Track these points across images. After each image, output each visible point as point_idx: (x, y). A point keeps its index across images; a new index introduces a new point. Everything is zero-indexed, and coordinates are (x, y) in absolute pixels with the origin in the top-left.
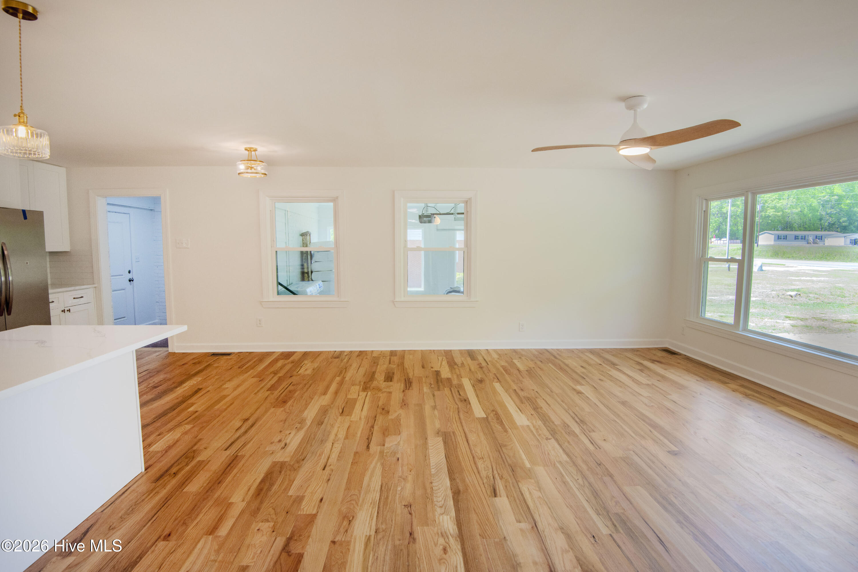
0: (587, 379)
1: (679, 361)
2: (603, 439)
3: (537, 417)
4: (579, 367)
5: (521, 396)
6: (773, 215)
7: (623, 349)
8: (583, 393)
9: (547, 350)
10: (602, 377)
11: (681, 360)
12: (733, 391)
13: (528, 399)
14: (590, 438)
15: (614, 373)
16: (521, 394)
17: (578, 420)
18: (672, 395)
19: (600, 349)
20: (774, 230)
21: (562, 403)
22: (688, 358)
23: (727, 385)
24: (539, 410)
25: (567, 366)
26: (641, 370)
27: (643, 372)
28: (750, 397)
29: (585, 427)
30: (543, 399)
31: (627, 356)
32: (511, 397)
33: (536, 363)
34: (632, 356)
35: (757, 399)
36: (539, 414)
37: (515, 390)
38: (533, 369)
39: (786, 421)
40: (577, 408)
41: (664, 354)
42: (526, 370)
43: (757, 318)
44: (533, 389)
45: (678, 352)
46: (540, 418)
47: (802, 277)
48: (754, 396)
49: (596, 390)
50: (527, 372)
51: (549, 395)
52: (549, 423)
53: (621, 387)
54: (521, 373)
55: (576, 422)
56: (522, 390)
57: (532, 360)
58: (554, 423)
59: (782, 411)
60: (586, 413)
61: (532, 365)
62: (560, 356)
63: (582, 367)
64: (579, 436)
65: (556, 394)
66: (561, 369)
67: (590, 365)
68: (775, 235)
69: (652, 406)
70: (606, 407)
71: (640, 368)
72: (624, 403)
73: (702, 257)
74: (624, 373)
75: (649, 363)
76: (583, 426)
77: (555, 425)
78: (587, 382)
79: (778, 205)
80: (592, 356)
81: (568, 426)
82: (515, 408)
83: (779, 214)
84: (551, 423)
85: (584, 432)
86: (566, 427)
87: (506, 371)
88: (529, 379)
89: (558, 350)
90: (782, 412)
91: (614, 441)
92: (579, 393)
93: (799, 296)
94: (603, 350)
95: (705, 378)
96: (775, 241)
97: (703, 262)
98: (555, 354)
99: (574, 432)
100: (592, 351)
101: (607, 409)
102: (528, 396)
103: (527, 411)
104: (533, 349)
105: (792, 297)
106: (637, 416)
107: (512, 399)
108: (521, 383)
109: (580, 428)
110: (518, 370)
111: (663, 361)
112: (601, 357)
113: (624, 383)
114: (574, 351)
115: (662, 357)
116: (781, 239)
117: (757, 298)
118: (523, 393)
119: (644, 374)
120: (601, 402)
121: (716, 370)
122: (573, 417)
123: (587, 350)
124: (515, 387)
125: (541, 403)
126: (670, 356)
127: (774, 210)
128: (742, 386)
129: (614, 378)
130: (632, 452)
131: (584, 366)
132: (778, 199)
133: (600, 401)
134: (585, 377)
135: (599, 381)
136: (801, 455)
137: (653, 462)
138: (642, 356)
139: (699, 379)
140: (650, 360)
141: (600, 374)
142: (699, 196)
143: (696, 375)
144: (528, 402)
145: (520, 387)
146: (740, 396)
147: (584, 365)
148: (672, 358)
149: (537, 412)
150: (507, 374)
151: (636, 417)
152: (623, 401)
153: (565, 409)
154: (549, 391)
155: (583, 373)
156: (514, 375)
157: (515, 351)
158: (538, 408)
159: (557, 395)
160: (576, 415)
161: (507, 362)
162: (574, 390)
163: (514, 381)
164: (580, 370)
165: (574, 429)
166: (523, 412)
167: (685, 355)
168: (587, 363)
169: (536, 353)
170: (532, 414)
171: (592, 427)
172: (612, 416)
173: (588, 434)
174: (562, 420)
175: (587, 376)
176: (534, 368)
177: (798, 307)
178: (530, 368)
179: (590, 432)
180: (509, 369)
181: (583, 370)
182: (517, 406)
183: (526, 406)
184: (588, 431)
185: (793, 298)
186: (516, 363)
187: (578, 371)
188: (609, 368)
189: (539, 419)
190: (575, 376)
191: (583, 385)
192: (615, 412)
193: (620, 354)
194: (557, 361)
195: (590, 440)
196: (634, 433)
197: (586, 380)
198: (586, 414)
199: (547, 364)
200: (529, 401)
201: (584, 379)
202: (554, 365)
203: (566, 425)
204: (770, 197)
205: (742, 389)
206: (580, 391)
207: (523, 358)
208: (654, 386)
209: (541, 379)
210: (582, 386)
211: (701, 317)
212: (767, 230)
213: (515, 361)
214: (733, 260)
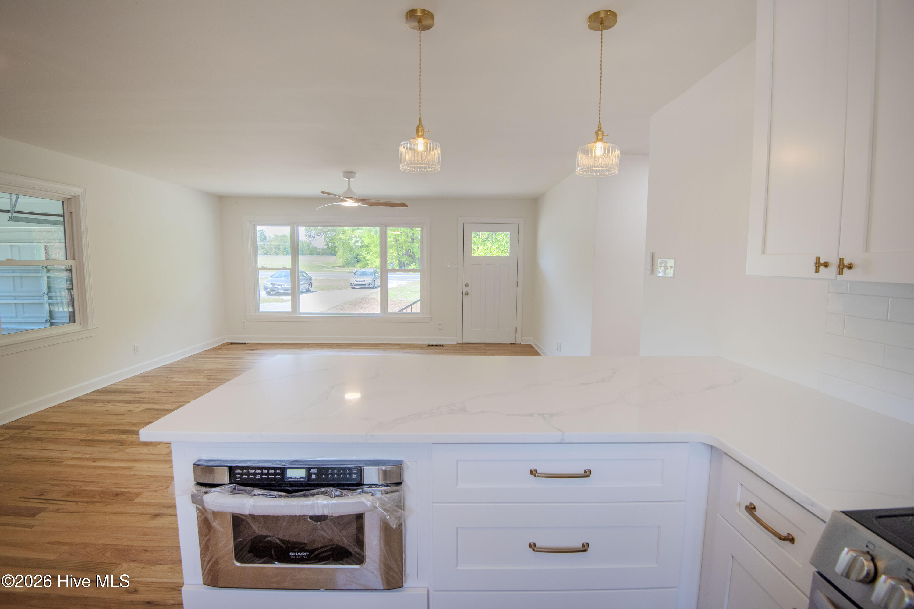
1: (259, 346)
22: (258, 343)
45: (242, 343)
62: (189, 366)
73: (255, 267)
80: (209, 359)
97: (256, 271)
126: (246, 345)
140: (245, 350)
142: (249, 222)
167: (251, 343)
199: (204, 372)
202: (209, 371)
211: (260, 311)
214: (284, 269)
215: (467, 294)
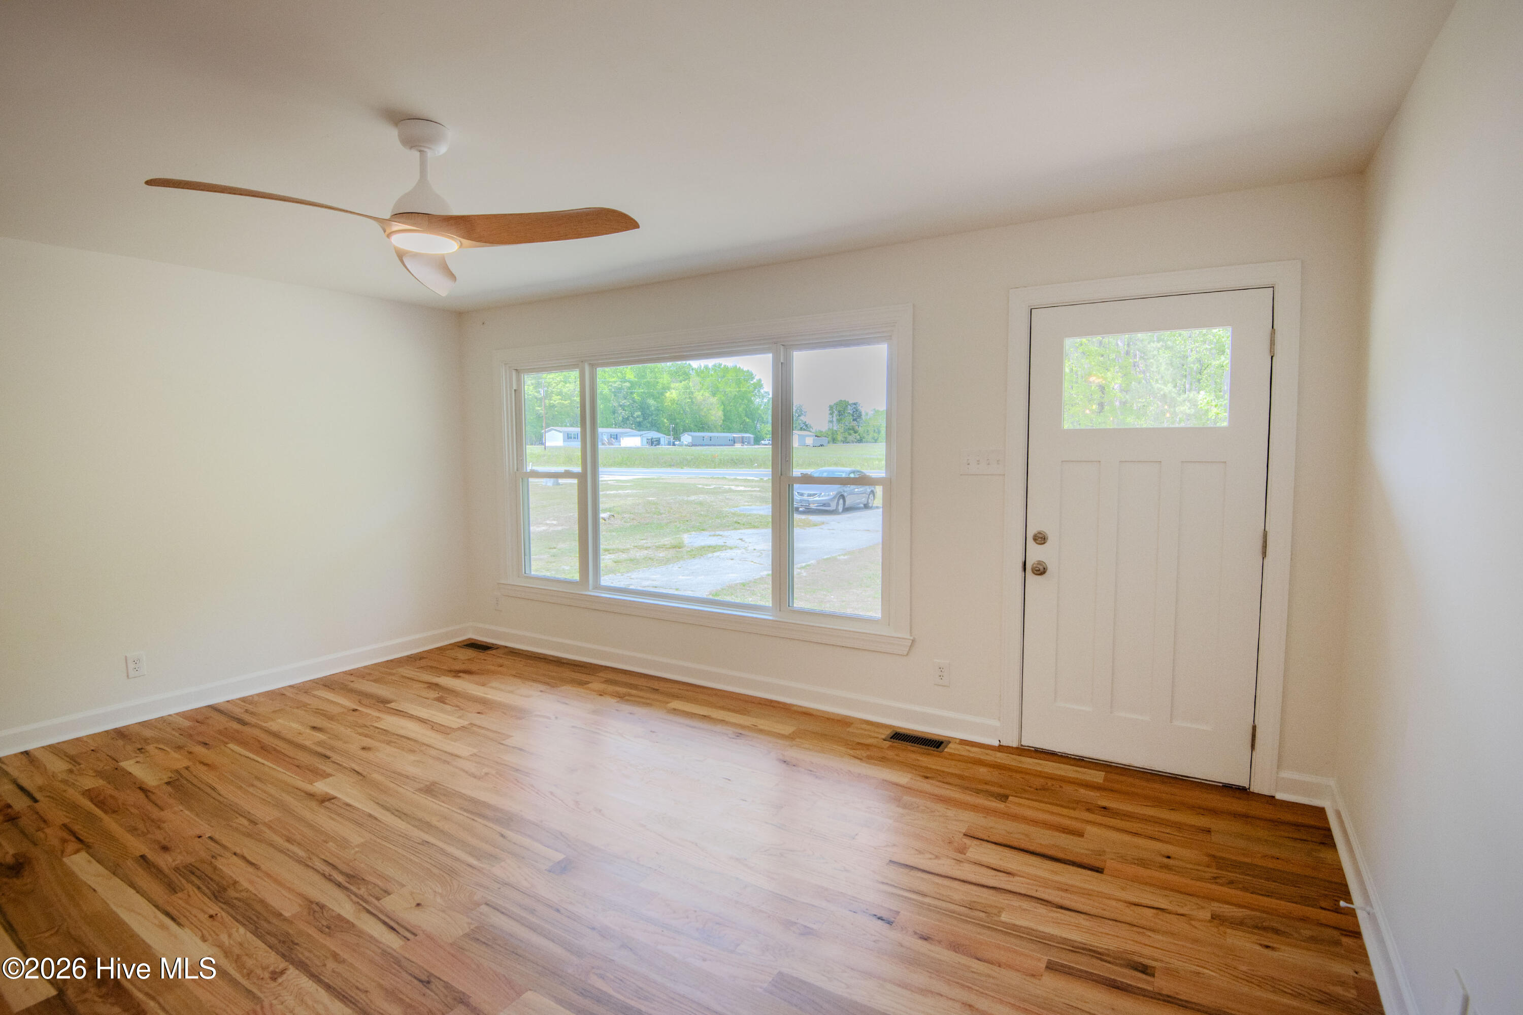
0: (335, 757)
1: (500, 661)
2: (415, 904)
3: (228, 919)
4: (308, 731)
5: (166, 870)
6: (558, 403)
7: (392, 661)
8: (335, 798)
9: (213, 708)
10: (367, 742)
11: (502, 657)
12: (601, 695)
13: (190, 871)
14: (383, 918)
15: (390, 722)
16: (165, 861)
17: (340, 879)
18: (512, 736)
19: (345, 673)
20: (562, 426)
21: (287, 845)
22: (513, 653)
23: (587, 685)
24: (232, 893)
25: (276, 735)
26: (441, 700)
27: (445, 703)
28: (627, 698)
29: (362, 891)
30: (235, 854)
31: (404, 675)
32: (132, 885)
33: (191, 753)
34: (416, 673)
35: (633, 699)
36: (232, 906)
37: (143, 857)
38: (185, 773)
39: (687, 725)
40: (331, 845)
41: (471, 653)
42: (166, 780)
43: (571, 556)
44: (198, 833)
45: (493, 644)
46: (238, 917)
47: (607, 490)
48: (630, 695)
49: (361, 778)
50: (169, 789)
51: (249, 835)
52: (269, 922)
53: (412, 751)
54: (153, 797)
55: (339, 885)
56: (165, 849)
57: (179, 748)
58: (281, 915)
59: (675, 709)
60: (357, 849)
61: (178, 761)
62: (253, 714)
63: (314, 728)
64: (356, 922)
65: (265, 824)
66: (264, 749)
67: (331, 718)
68: (564, 432)
69: (487, 774)
70: (397, 813)
71: (438, 695)
72: (430, 790)
73: (517, 470)
74: (411, 717)
75: (448, 678)
76: (359, 889)
77: (285, 919)
78: (336, 765)
79: (565, 390)
80: (330, 696)
81: (322, 907)
82: (155, 917)
83: (567, 402)
84: (274, 921)
85: (365, 908)
86: (317, 915)
87: (101, 803)
88: (181, 808)
89: (243, 700)
90: (675, 711)
91: (439, 900)
92: (325, 800)
93: (612, 519)
94: (350, 673)
95: (552, 683)
96: (564, 441)
97: (521, 480)
98: (238, 711)
99: (340, 917)
100: (328, 683)
101: (400, 818)
102: (190, 860)
103: (195, 911)
104: (177, 714)
105: (605, 520)
106: (465, 810)
107: (138, 892)
108: (159, 828)
109: (352, 900)
110: (141, 789)
111: (474, 667)
112: (352, 691)
113: (415, 741)
114: (288, 694)
115: (469, 660)
116: (571, 438)
117: (564, 527)
118: (170, 860)
119: (448, 708)
120: (382, 806)
121: (564, 663)
122: (327, 874)
123: (316, 683)
124: (138, 846)
125: (231, 868)
126: (482, 655)
127: (560, 397)
128: (608, 681)
129: (394, 734)
130: (484, 908)
131: (319, 725)
132: (563, 381)
133: (378, 803)
134: (328, 753)
135: (364, 754)
136: (730, 780)
137: (532, 911)
138: (431, 667)
139: (542, 687)
140: (450, 671)
141: (360, 734)
142: (505, 364)
143: (534, 681)
144: (192, 883)
145: (158, 842)
146: (612, 701)
147: (319, 722)
148: (486, 658)
149: (224, 903)
150: (106, 812)
151: (465, 814)
152: (428, 783)
153: (300, 861)
154: (246, 822)
155: (320, 743)
156: (133, 810)
157: (120, 734)
158: (225, 890)
159: (270, 827)
160: (334, 867)
161: (99, 774)
162: (311, 795)
163: (133, 830)
164: (311, 739)
165: (338, 910)
166: (182, 920)
167: (506, 647)
168: (325, 715)
169: (187, 723)
170: (211, 916)
171: (380, 884)
172: (418, 834)
173: (377, 907)
174: (300, 895)
175: (332, 749)
176: (187, 768)
177: (614, 534)
178: (177, 771)
179: (378, 899)
180: (111, 796)
181: (320, 736)
182: (157, 907)
183: (189, 896)
184: (374, 900)
185: (607, 521)
186: (130, 769)
187: (308, 743)
188: (376, 714)
189: (237, 921)
190: (304, 758)
191: (330, 775)
192: (420, 820)
193: (391, 674)
194: (246, 729)
195: (385, 923)
196: (471, 854)
197: (333, 759)
198: (356, 852)
199: (223, 747)
200: (194, 878)
201: (328, 758)
202: (243, 743)
203: (314, 906)
204: (553, 378)
205: (611, 688)
206: (327, 793)
207: (151, 748)
208: (475, 728)
209: (214, 794)
210: (327, 780)
211: (525, 575)
212: (553, 426)
213: (129, 765)
214: (568, 474)
215: (1040, 571)
